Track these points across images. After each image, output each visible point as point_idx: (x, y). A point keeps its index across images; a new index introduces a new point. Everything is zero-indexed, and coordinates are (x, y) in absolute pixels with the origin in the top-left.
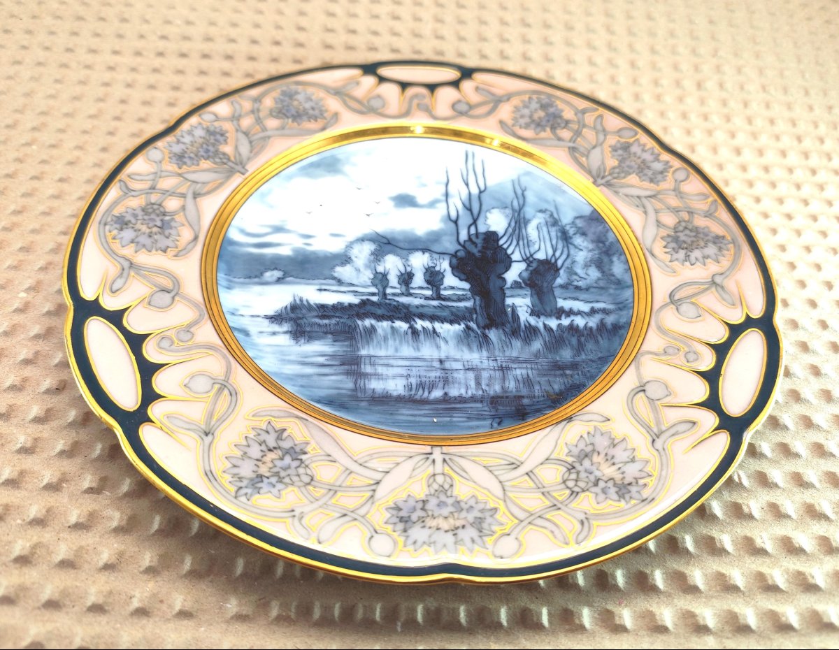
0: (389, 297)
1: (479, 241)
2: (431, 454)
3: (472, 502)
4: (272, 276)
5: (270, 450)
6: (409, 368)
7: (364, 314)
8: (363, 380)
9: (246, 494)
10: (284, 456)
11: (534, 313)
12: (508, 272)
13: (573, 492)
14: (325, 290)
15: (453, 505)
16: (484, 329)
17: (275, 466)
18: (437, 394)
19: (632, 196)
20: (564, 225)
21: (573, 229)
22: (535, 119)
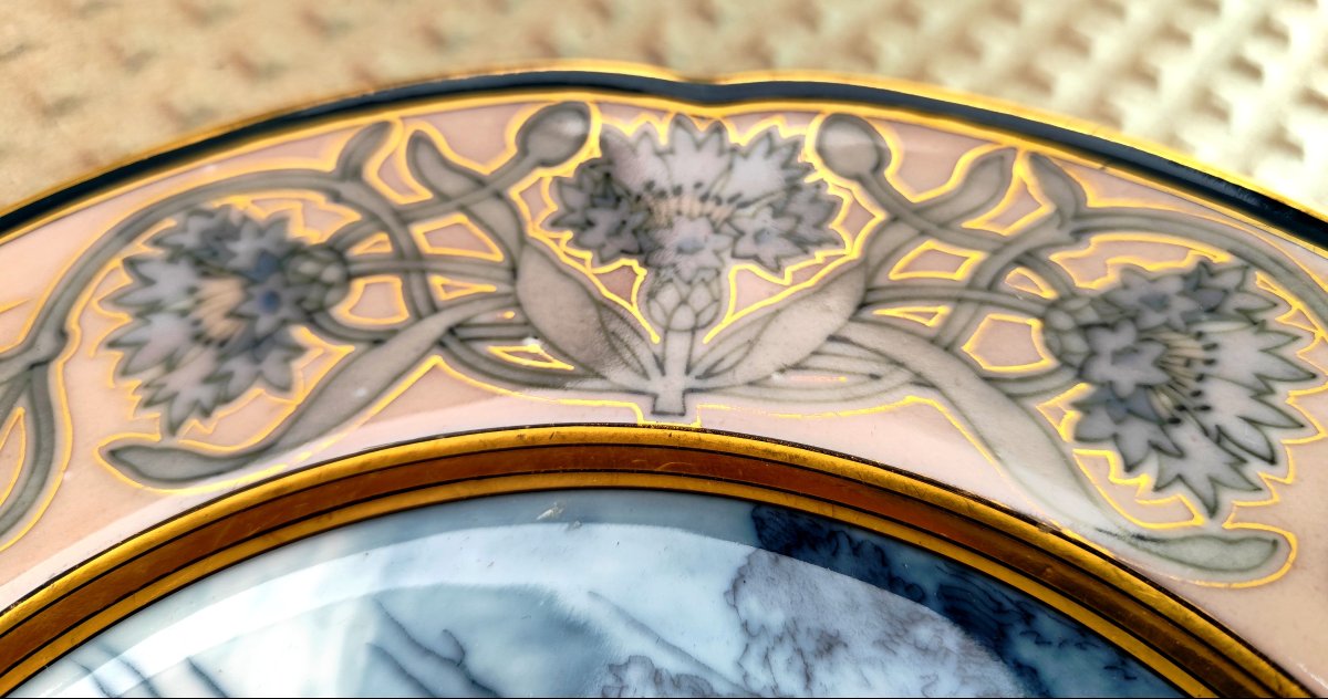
19: (816, 353)
20: (736, 677)
21: (780, 658)
22: (219, 326)
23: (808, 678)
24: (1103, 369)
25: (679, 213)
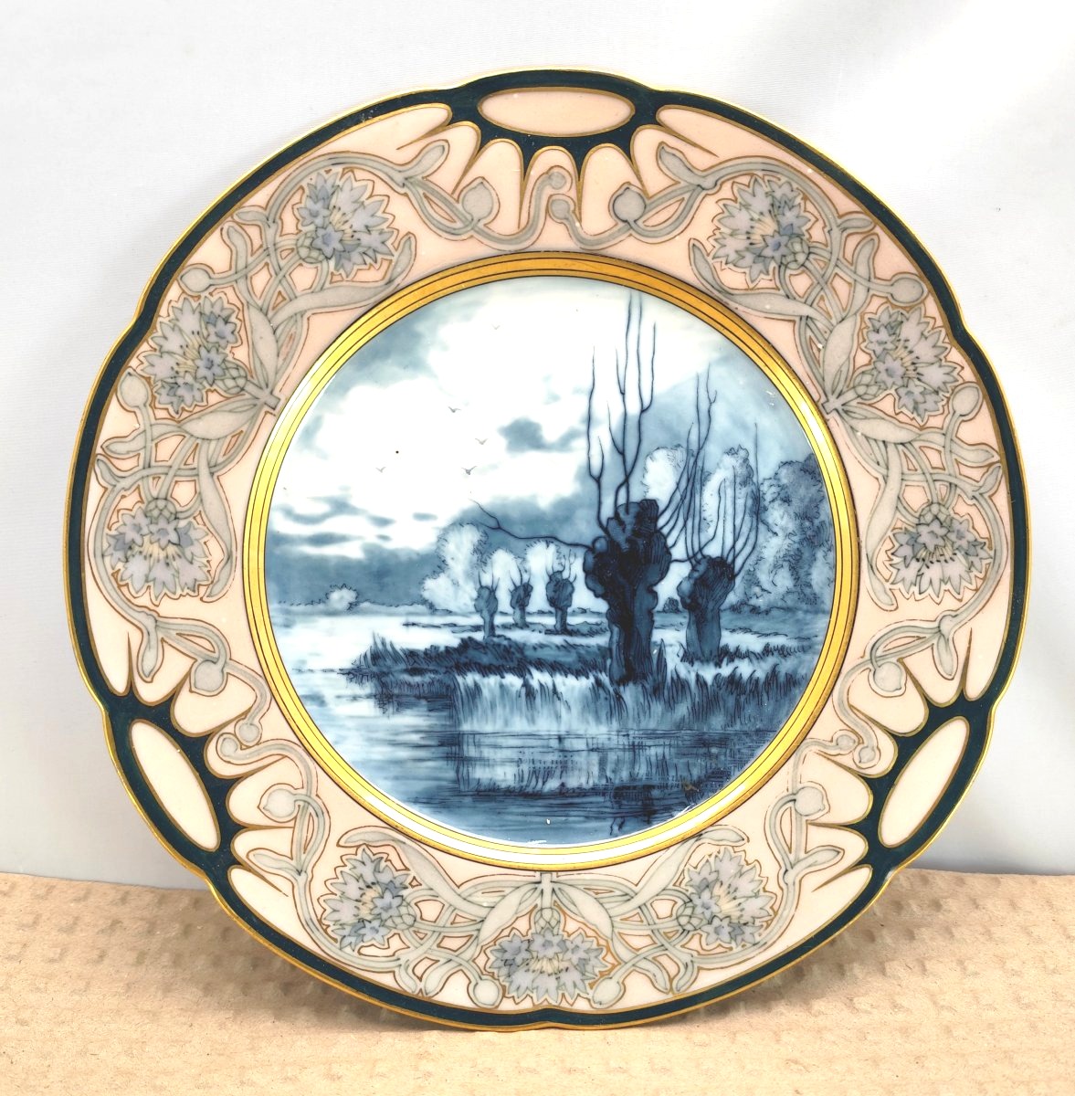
0: (498, 632)
1: (628, 519)
2: (539, 883)
3: (578, 941)
4: (342, 598)
5: (368, 887)
6: (521, 749)
7: (465, 664)
8: (466, 766)
9: (350, 944)
10: (383, 893)
11: (688, 657)
12: (663, 583)
13: (684, 930)
15: (558, 945)
16: (619, 685)
17: (376, 907)
18: (553, 784)
19: (875, 440)
20: (761, 480)
21: (774, 489)
22: (756, 237)
23: (773, 501)
24: (923, 530)
25: (902, 359)
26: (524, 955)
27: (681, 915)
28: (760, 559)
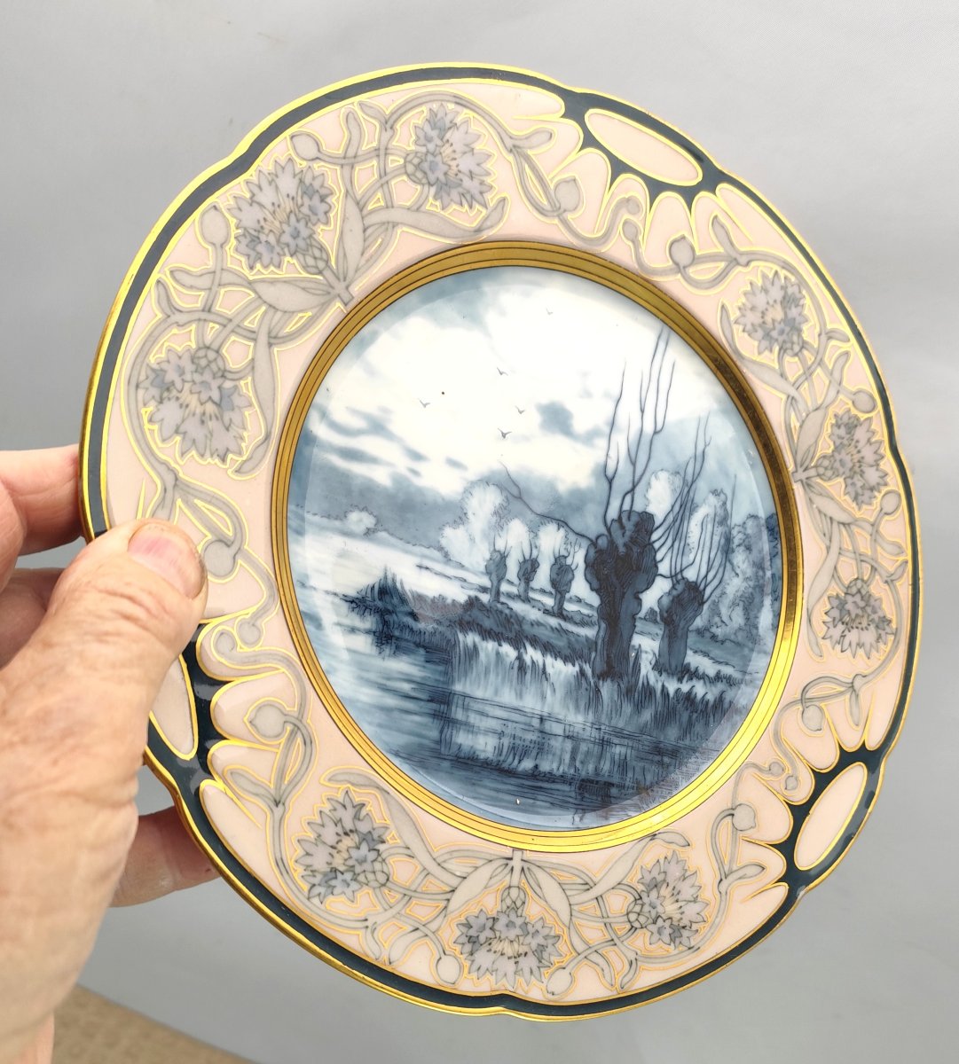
0: (503, 599)
1: (629, 526)
2: (511, 859)
3: (538, 926)
4: (361, 520)
5: (346, 834)
6: (505, 722)
7: (468, 623)
8: (450, 728)
9: (319, 894)
10: (360, 843)
11: (659, 667)
12: (648, 592)
13: (632, 927)
14: (427, 568)
15: (520, 927)
16: (599, 679)
17: (351, 858)
18: (527, 765)
19: (825, 515)
20: (732, 526)
21: (741, 536)
22: (768, 319)
23: (739, 545)
24: (850, 599)
25: (852, 455)
26: (488, 933)
27: (631, 912)
28: (724, 593)
